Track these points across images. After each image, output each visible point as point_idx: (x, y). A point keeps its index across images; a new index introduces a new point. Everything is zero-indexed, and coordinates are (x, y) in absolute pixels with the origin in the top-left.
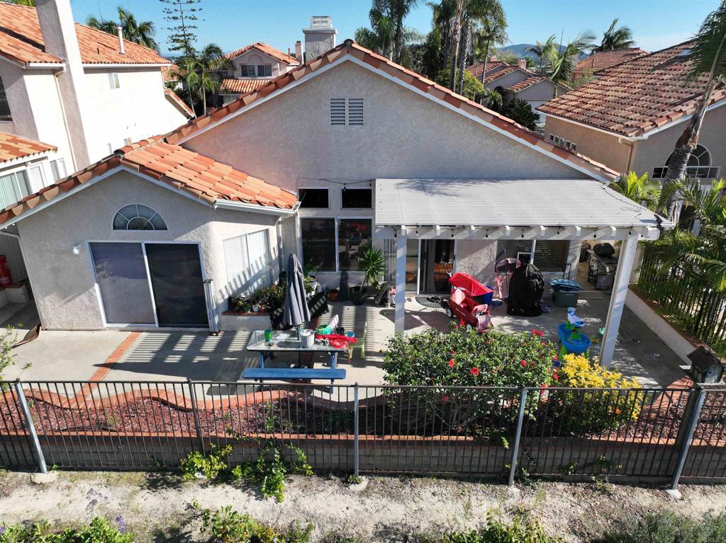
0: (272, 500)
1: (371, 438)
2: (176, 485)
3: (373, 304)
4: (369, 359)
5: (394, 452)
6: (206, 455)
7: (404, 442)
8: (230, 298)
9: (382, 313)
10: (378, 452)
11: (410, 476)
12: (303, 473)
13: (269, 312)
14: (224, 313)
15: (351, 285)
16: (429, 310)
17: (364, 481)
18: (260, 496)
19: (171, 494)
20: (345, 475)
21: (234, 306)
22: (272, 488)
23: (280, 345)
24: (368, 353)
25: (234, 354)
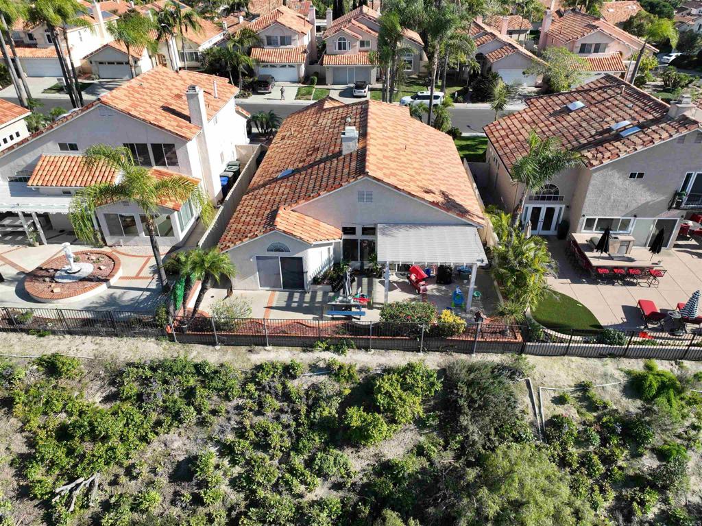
0: (343, 356)
1: (375, 337)
2: (312, 351)
3: (375, 277)
4: (374, 306)
5: (383, 342)
6: (322, 342)
7: (386, 339)
8: (314, 278)
9: (380, 282)
10: (378, 342)
11: (388, 349)
12: (353, 348)
13: (330, 284)
14: (311, 284)
15: (366, 268)
16: (401, 280)
17: (373, 351)
18: (339, 355)
19: (311, 354)
20: (367, 349)
21: (316, 281)
22: (343, 352)
23: (340, 302)
24: (374, 303)
25: (318, 303)
